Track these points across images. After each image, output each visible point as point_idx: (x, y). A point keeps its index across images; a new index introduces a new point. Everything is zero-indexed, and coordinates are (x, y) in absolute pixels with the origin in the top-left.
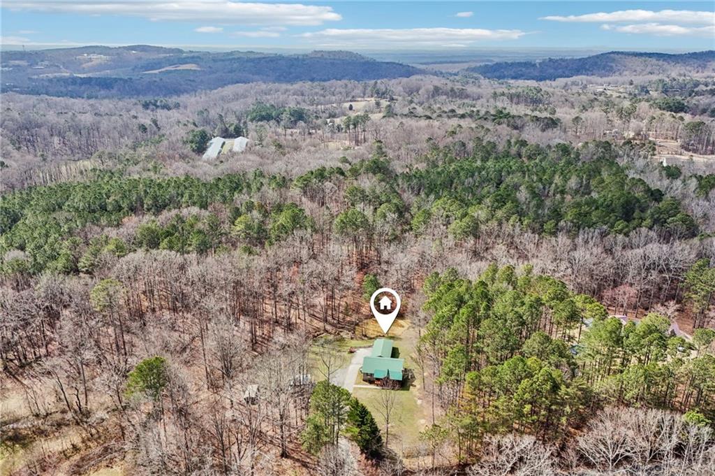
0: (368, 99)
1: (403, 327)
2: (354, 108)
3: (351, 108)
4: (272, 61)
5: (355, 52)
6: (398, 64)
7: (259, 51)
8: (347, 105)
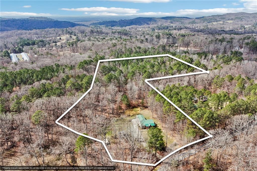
0: (66, 35)
1: (139, 110)
2: (61, 39)
3: (60, 38)
4: (14, 21)
5: (48, 17)
6: (68, 22)
7: (4, 17)
8: (58, 38)
